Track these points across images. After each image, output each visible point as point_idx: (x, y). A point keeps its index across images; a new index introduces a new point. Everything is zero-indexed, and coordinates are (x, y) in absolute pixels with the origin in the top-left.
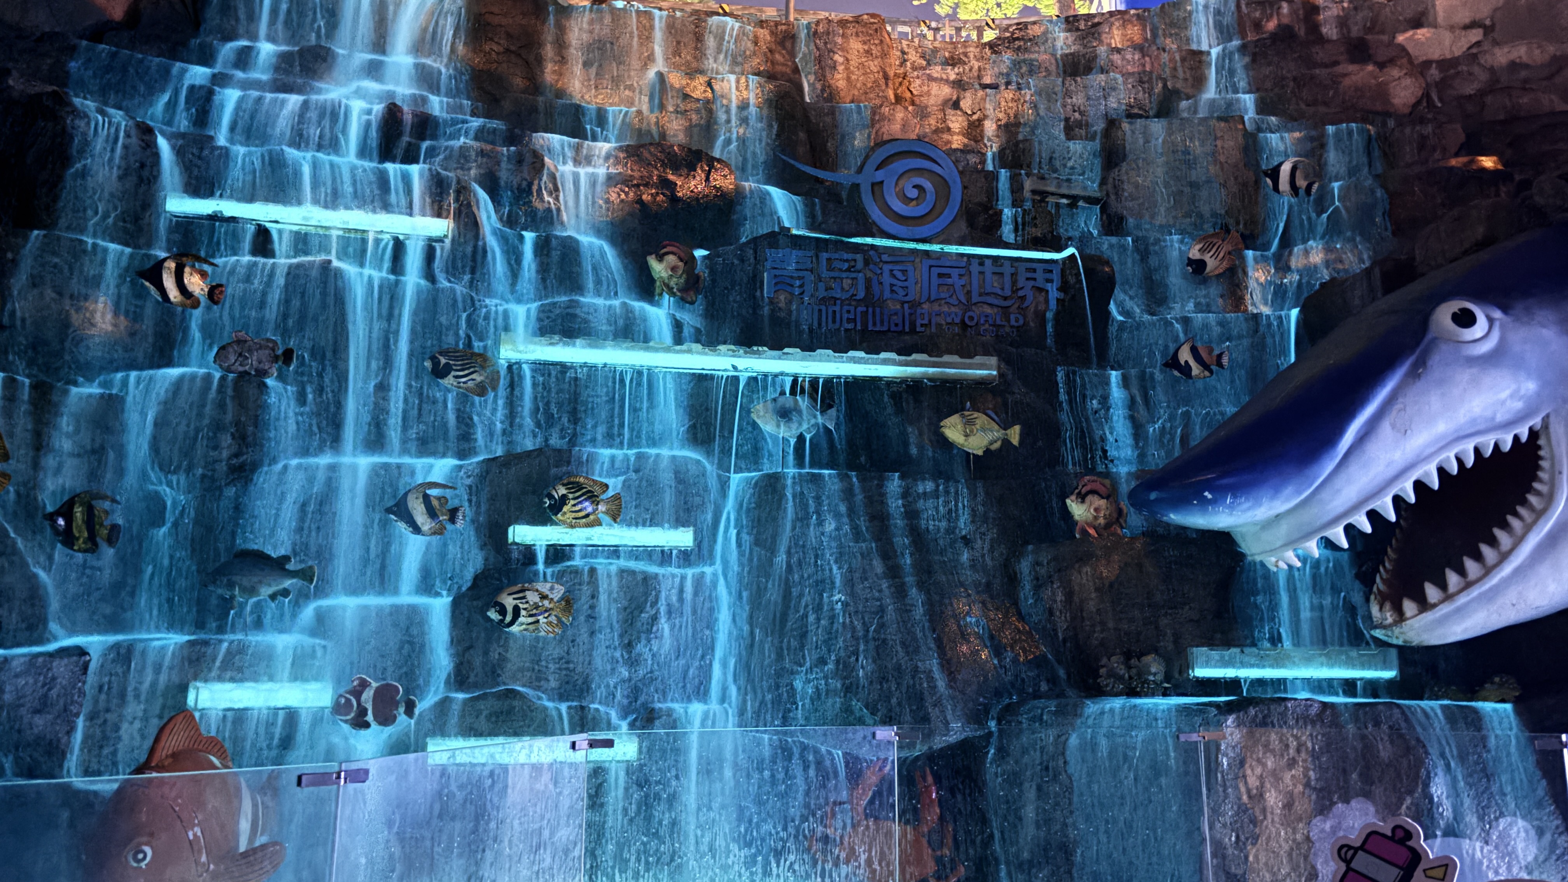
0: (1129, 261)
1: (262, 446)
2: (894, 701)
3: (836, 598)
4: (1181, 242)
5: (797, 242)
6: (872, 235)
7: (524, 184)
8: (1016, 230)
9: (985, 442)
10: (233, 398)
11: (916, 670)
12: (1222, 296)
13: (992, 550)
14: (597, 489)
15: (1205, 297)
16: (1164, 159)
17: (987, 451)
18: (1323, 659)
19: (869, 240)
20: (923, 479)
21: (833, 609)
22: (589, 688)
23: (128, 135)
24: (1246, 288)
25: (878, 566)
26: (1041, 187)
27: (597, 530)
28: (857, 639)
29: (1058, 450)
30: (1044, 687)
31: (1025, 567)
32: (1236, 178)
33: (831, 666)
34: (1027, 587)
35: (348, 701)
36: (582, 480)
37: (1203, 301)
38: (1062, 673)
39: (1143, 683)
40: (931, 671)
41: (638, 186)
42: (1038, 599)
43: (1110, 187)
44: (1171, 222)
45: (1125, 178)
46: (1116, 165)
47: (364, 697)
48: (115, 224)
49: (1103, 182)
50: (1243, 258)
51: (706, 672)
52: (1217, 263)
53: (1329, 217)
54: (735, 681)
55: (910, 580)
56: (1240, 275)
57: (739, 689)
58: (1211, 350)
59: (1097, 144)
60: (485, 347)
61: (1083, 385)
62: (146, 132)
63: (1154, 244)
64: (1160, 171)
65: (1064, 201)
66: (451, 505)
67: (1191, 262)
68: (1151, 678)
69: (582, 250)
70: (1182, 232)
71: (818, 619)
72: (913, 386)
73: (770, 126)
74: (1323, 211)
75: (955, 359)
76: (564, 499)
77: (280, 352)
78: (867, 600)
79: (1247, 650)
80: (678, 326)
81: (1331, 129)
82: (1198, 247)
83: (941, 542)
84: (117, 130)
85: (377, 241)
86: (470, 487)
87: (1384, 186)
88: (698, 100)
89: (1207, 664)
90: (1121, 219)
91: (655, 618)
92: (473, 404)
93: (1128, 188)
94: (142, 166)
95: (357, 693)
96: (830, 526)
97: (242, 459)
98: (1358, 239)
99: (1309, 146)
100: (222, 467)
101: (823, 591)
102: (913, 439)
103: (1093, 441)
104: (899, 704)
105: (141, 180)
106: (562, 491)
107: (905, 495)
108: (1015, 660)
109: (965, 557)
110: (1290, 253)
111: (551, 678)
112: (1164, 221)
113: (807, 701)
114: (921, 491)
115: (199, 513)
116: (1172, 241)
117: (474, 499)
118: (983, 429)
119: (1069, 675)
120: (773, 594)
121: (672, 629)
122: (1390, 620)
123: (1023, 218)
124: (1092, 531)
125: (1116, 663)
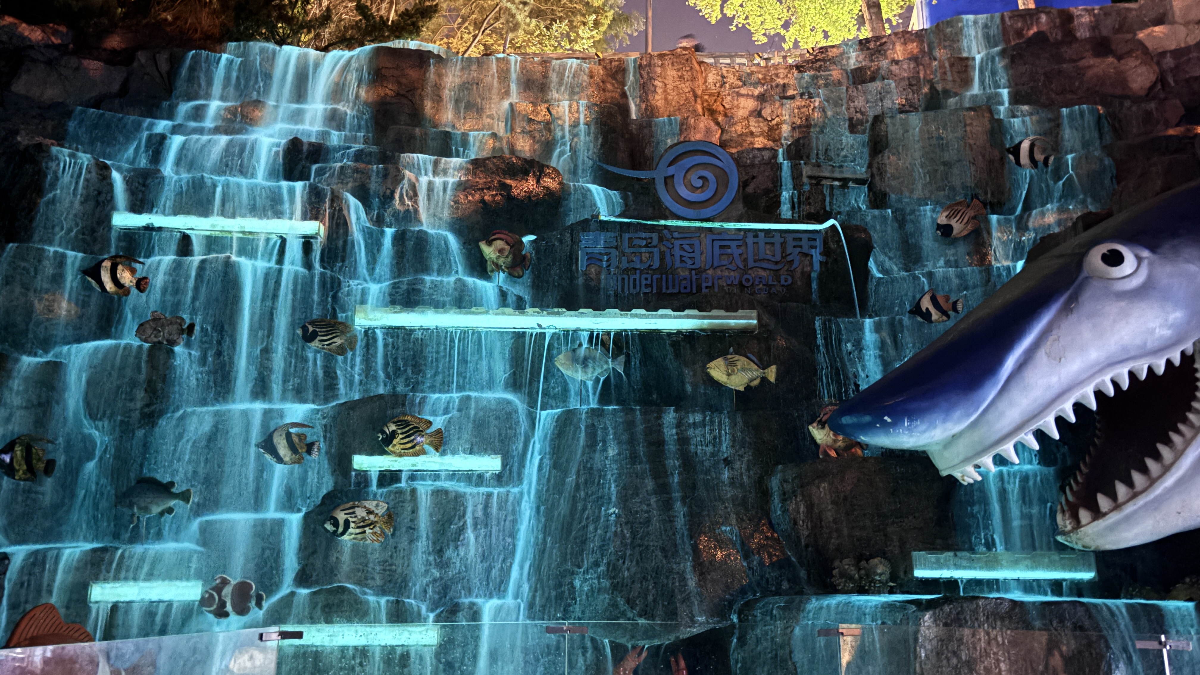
0: (889, 229)
1: (169, 397)
2: (650, 598)
3: (612, 511)
4: (933, 211)
5: (605, 226)
6: (666, 218)
7: (388, 191)
8: (793, 208)
9: (746, 381)
10: (147, 362)
11: (671, 571)
12: (968, 254)
13: (748, 470)
14: (422, 426)
15: (953, 255)
16: (921, 144)
17: (748, 388)
18: (1028, 562)
19: (663, 222)
20: (694, 412)
21: (608, 520)
22: (406, 586)
23: (89, 171)
24: (990, 245)
25: (650, 484)
26: (816, 172)
27: (422, 458)
28: (626, 545)
29: (815, 385)
30: (785, 585)
31: (774, 483)
32: (983, 156)
33: (602, 568)
34: (776, 500)
35: (211, 596)
36: (409, 418)
37: (952, 258)
38: (803, 574)
39: (871, 582)
40: (684, 572)
41: (482, 189)
42: (785, 511)
43: (875, 170)
44: (928, 195)
45: (887, 162)
46: (880, 152)
47: (224, 593)
48: (76, 236)
49: (870, 166)
50: (988, 222)
51: (505, 573)
52: (962, 226)
53: (1064, 184)
54: (529, 580)
55: (677, 495)
56: (985, 235)
57: (530, 588)
58: (947, 298)
59: (865, 137)
60: (347, 317)
61: (839, 331)
62: (104, 170)
63: (910, 214)
64: (918, 154)
65: (836, 183)
66: (309, 439)
67: (939, 227)
68: (877, 578)
69: (431, 239)
70: (937, 203)
71: (596, 529)
72: (690, 336)
73: (596, 139)
74: (1060, 179)
75: (722, 313)
76: (393, 434)
77: (185, 327)
78: (637, 512)
79: (959, 554)
80: (503, 295)
81: (1065, 111)
82: (945, 214)
83: (707, 464)
84: (81, 169)
85: (268, 240)
86: (325, 426)
87: (1110, 155)
88: (539, 122)
89: (925, 567)
90: (885, 195)
91: (462, 530)
92: (336, 361)
93: (890, 170)
94: (100, 193)
95: (219, 589)
96: (612, 452)
97: (153, 408)
98: (1089, 200)
99: (1047, 125)
100: (136, 415)
101: (602, 505)
102: (688, 379)
103: (847, 377)
104: (655, 601)
105: (98, 203)
106: (393, 427)
107: (679, 425)
108: (761, 563)
109: (726, 475)
110: (1030, 215)
111: (377, 577)
112: (922, 196)
113: (584, 597)
114: (691, 421)
115: (118, 449)
116: (925, 211)
117: (328, 435)
118: (743, 369)
119: (809, 574)
120: (563, 507)
121: (476, 538)
122: (1069, 528)
123: (799, 198)
124: (833, 454)
125: (847, 565)
